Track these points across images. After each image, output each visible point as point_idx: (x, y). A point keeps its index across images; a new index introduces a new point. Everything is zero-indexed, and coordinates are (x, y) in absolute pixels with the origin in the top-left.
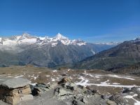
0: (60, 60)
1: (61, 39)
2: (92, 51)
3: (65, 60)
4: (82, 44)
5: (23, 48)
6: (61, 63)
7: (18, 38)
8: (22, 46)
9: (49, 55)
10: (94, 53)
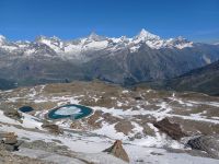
0: (143, 74)
1: (147, 39)
2: (204, 57)
3: (152, 74)
4: (186, 45)
5: (90, 56)
6: (145, 79)
7: (83, 41)
8: (89, 54)
9: (126, 66)
10: (209, 62)
